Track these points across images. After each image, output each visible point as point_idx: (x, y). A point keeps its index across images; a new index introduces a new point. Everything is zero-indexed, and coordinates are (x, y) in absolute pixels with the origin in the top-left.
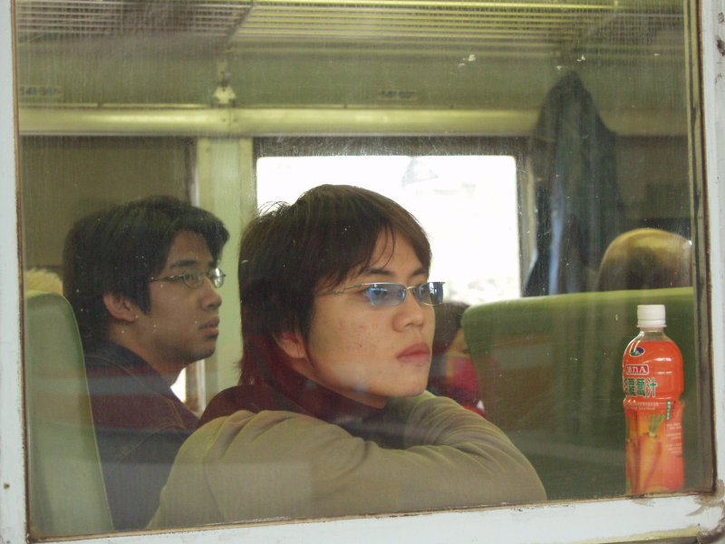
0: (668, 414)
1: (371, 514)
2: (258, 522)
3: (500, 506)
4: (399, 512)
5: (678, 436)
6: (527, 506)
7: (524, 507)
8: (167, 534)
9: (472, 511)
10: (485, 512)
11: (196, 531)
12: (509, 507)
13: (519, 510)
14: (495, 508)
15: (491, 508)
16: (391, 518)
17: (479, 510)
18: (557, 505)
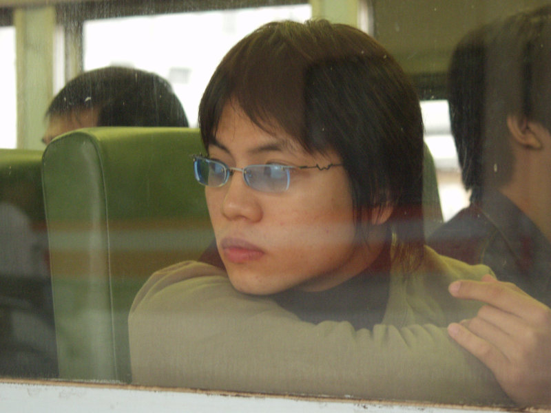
6: (375, 402)
7: (370, 404)
8: (17, 385)
9: (309, 401)
10: (324, 404)
11: (40, 384)
12: (353, 401)
13: (364, 407)
14: (336, 400)
15: (331, 400)
16: (222, 397)
17: (317, 401)
18: (410, 407)
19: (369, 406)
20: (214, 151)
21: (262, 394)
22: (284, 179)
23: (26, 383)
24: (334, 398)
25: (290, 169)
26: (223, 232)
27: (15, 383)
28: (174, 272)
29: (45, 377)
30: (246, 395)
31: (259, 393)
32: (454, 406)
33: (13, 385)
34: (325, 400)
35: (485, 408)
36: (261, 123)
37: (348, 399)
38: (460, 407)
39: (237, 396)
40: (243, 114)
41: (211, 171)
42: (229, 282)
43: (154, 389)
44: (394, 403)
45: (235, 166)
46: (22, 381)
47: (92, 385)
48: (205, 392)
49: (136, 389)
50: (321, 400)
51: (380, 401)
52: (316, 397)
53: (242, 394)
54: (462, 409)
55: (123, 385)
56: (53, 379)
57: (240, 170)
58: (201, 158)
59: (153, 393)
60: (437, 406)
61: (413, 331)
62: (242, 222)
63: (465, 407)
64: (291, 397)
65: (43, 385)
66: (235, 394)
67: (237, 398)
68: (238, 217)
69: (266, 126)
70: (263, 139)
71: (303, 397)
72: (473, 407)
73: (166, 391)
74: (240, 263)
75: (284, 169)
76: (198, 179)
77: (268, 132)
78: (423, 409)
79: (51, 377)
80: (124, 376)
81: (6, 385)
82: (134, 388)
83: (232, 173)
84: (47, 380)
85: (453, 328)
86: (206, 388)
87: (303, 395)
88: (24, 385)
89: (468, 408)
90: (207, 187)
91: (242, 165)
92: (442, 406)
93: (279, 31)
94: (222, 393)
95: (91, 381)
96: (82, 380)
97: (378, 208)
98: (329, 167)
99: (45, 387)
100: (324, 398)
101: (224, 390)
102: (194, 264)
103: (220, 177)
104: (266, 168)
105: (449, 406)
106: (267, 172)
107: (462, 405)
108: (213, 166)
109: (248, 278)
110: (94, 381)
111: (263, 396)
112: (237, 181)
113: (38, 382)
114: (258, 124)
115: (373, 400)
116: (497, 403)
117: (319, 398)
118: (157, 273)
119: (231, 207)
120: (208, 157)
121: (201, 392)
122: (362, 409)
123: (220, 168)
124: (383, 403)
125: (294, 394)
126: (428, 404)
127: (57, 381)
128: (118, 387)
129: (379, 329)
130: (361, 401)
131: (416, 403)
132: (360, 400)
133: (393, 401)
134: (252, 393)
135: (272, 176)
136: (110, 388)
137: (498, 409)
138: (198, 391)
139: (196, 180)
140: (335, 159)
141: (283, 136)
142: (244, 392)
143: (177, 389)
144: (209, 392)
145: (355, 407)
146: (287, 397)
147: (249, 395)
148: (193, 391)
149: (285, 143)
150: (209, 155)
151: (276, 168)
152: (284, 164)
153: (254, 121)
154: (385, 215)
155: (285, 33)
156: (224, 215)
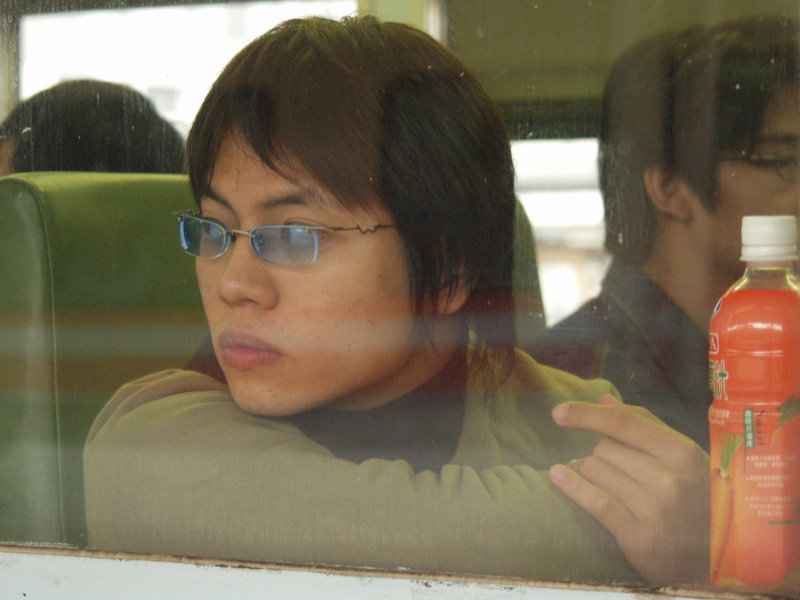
0: (750, 436)
1: (190, 558)
2: (33, 548)
3: (394, 572)
4: (232, 560)
5: (776, 481)
6: (441, 578)
7: (435, 580)
9: (346, 575)
10: (368, 579)
12: (409, 576)
13: (426, 584)
14: (385, 574)
15: (378, 574)
16: (218, 568)
17: (358, 575)
18: (492, 585)
19: (432, 583)
20: (209, 207)
21: (277, 564)
22: (310, 247)
24: (382, 571)
25: (319, 230)
26: (221, 323)
30: (253, 565)
32: (557, 585)
34: (368, 574)
35: (601, 588)
36: (277, 164)
37: (403, 572)
38: (565, 586)
39: (240, 567)
40: (250, 151)
41: (204, 235)
42: (231, 399)
43: (119, 556)
44: (469, 580)
45: (239, 227)
48: (193, 561)
49: (92, 556)
50: (362, 573)
51: (449, 575)
52: (356, 570)
53: (248, 565)
54: (569, 588)
55: (74, 550)
57: (246, 233)
58: (189, 217)
59: (117, 562)
61: (499, 475)
62: (248, 310)
63: (572, 585)
64: (319, 570)
66: (238, 564)
67: (240, 570)
68: (242, 301)
69: (283, 168)
70: (280, 187)
71: (337, 569)
72: (583, 586)
73: (137, 559)
74: (246, 369)
75: (310, 232)
76: (185, 246)
77: (286, 177)
78: (511, 589)
80: (75, 537)
82: (90, 554)
83: (234, 238)
85: (557, 471)
86: (195, 557)
87: (337, 566)
89: (577, 586)
90: (198, 258)
91: (249, 225)
92: (539, 584)
93: (303, 32)
94: (219, 563)
95: (27, 544)
96: (13, 543)
97: (447, 290)
98: (376, 228)
100: (367, 571)
101: (221, 559)
102: (180, 373)
103: (218, 244)
104: (283, 230)
105: (549, 584)
106: (286, 235)
107: (569, 583)
108: (208, 228)
109: (258, 392)
110: (31, 544)
111: (278, 567)
112: (242, 248)
114: (273, 167)
115: (439, 575)
116: (619, 581)
117: (361, 570)
118: (127, 386)
119: (231, 286)
121: (187, 561)
122: (424, 588)
123: (217, 231)
124: (453, 579)
125: (323, 564)
126: (518, 580)
128: (66, 553)
129: (450, 471)
130: (422, 577)
131: (501, 580)
132: (420, 574)
133: (467, 577)
134: (262, 563)
135: (293, 241)
136: (54, 555)
137: (620, 589)
138: (184, 559)
139: (183, 248)
141: (307, 183)
142: (252, 562)
143: (151, 557)
144: (199, 561)
145: (413, 585)
146: (313, 569)
147: (258, 566)
148: (175, 559)
149: (311, 193)
150: (201, 212)
151: (298, 230)
152: (309, 225)
153: (266, 161)
154: (458, 301)
155: (312, 34)
156: (223, 299)
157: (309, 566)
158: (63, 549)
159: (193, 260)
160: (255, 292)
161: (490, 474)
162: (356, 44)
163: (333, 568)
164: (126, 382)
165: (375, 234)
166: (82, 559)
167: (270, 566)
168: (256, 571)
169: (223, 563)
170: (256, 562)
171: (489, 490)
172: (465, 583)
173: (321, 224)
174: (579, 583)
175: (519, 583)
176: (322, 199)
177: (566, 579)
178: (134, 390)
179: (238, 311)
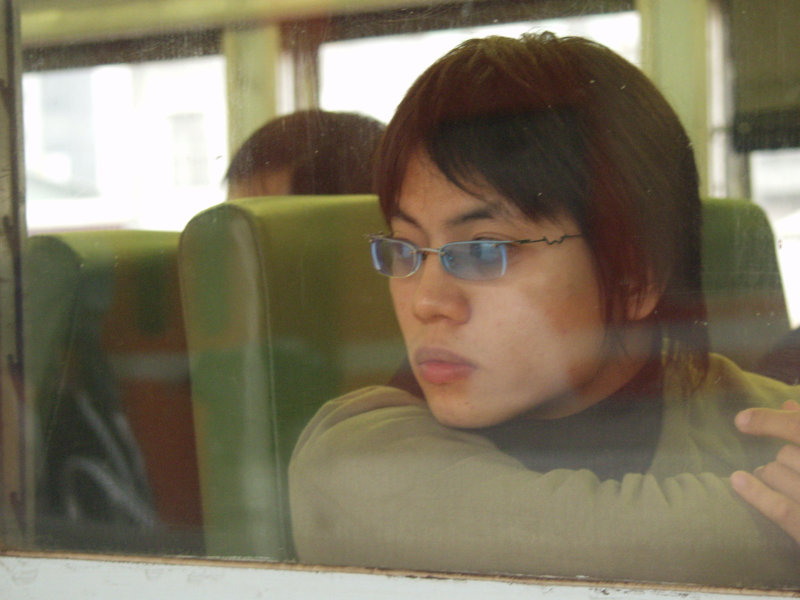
1: (382, 569)
4: (421, 571)
6: (618, 586)
7: (613, 588)
8: (130, 565)
9: (529, 584)
10: (548, 588)
11: (161, 564)
12: (587, 584)
13: (604, 592)
14: (564, 583)
15: (558, 583)
16: (408, 579)
17: (538, 584)
18: (667, 592)
19: (609, 591)
21: (463, 574)
22: (499, 261)
23: (143, 562)
24: (562, 580)
25: (507, 244)
26: (417, 339)
27: (128, 562)
28: (352, 400)
29: (169, 553)
30: (440, 576)
31: (458, 573)
32: (729, 591)
33: (125, 565)
34: (549, 582)
35: (772, 593)
36: (462, 181)
37: (582, 580)
38: (737, 591)
39: (428, 577)
40: (435, 170)
41: (395, 255)
43: (315, 568)
44: (645, 587)
45: (429, 246)
46: (137, 559)
47: (232, 565)
48: (384, 573)
49: (291, 570)
50: (543, 582)
51: (626, 583)
52: (538, 579)
53: (435, 575)
54: (741, 594)
55: (274, 563)
56: (180, 556)
57: (435, 251)
58: (381, 237)
59: (313, 574)
60: (705, 589)
61: (681, 483)
62: (442, 325)
63: (744, 591)
64: (503, 579)
65: (166, 564)
66: (426, 575)
67: (429, 581)
68: (435, 317)
69: (468, 185)
70: (465, 203)
71: (520, 578)
72: (755, 592)
73: (333, 571)
74: (442, 384)
75: (497, 246)
76: (378, 266)
77: (472, 194)
78: (685, 595)
79: (177, 553)
81: (116, 564)
82: (289, 567)
83: (425, 256)
84: (171, 558)
85: (739, 478)
86: (386, 568)
87: (520, 575)
88: (141, 565)
89: (749, 592)
90: (392, 278)
91: (439, 243)
92: (712, 590)
93: (482, 51)
94: (409, 574)
95: (231, 558)
96: (218, 557)
97: (636, 297)
98: (563, 238)
99: (168, 567)
100: (549, 579)
101: (410, 570)
102: (381, 389)
103: (408, 263)
104: (473, 246)
105: (722, 590)
106: (476, 251)
107: (741, 588)
108: (400, 248)
110: (234, 558)
111: (464, 577)
112: (433, 266)
113: (159, 560)
114: (458, 184)
115: (617, 582)
116: (790, 585)
117: (542, 579)
118: (330, 403)
119: (424, 303)
120: (391, 236)
121: (379, 572)
122: (602, 595)
123: (409, 249)
124: (630, 586)
125: (507, 574)
126: (692, 587)
127: (185, 559)
128: (266, 566)
129: (631, 479)
130: (600, 585)
131: (676, 586)
132: (598, 582)
133: (644, 584)
134: (449, 573)
135: (483, 256)
136: (256, 568)
137: (791, 594)
138: (376, 571)
140: (569, 226)
141: (492, 197)
142: (439, 572)
143: (347, 569)
144: (390, 573)
145: (592, 592)
146: (497, 579)
147: (446, 576)
148: (368, 571)
149: (496, 206)
150: (392, 234)
151: (486, 245)
152: (497, 239)
153: (451, 179)
154: (648, 307)
155: (491, 52)
156: (417, 316)
157: (494, 576)
158: (264, 563)
159: (386, 280)
160: (447, 308)
161: (672, 482)
162: (534, 60)
163: (516, 577)
164: (329, 399)
165: (562, 244)
166: (281, 572)
167: (456, 577)
168: (442, 582)
169: (412, 574)
170: (443, 573)
171: (668, 499)
172: (642, 590)
173: (507, 237)
174: (751, 589)
175: (694, 590)
176: (508, 212)
177: (739, 585)
178: (335, 406)
179: (432, 327)
